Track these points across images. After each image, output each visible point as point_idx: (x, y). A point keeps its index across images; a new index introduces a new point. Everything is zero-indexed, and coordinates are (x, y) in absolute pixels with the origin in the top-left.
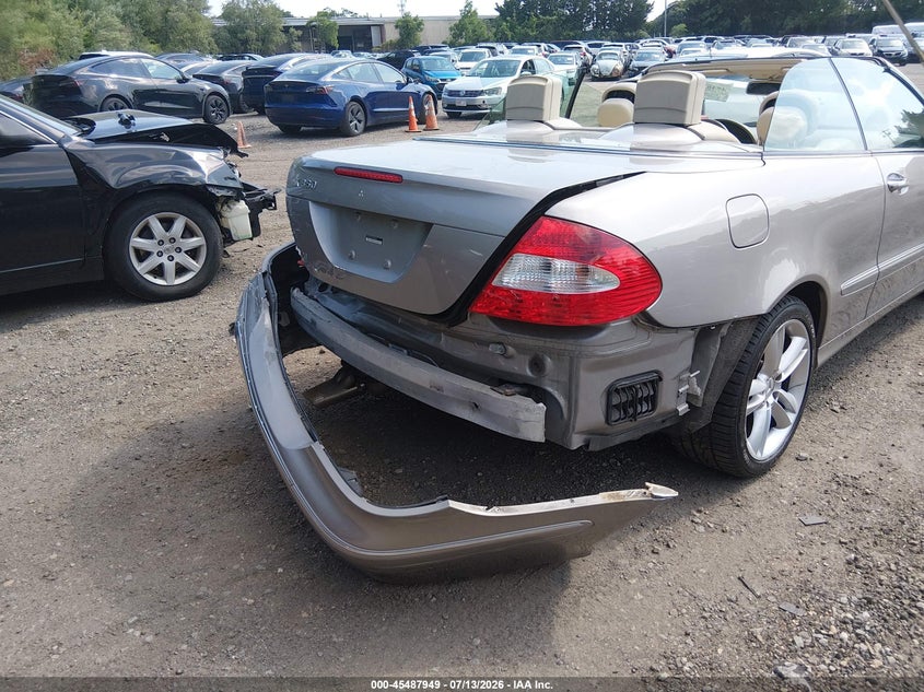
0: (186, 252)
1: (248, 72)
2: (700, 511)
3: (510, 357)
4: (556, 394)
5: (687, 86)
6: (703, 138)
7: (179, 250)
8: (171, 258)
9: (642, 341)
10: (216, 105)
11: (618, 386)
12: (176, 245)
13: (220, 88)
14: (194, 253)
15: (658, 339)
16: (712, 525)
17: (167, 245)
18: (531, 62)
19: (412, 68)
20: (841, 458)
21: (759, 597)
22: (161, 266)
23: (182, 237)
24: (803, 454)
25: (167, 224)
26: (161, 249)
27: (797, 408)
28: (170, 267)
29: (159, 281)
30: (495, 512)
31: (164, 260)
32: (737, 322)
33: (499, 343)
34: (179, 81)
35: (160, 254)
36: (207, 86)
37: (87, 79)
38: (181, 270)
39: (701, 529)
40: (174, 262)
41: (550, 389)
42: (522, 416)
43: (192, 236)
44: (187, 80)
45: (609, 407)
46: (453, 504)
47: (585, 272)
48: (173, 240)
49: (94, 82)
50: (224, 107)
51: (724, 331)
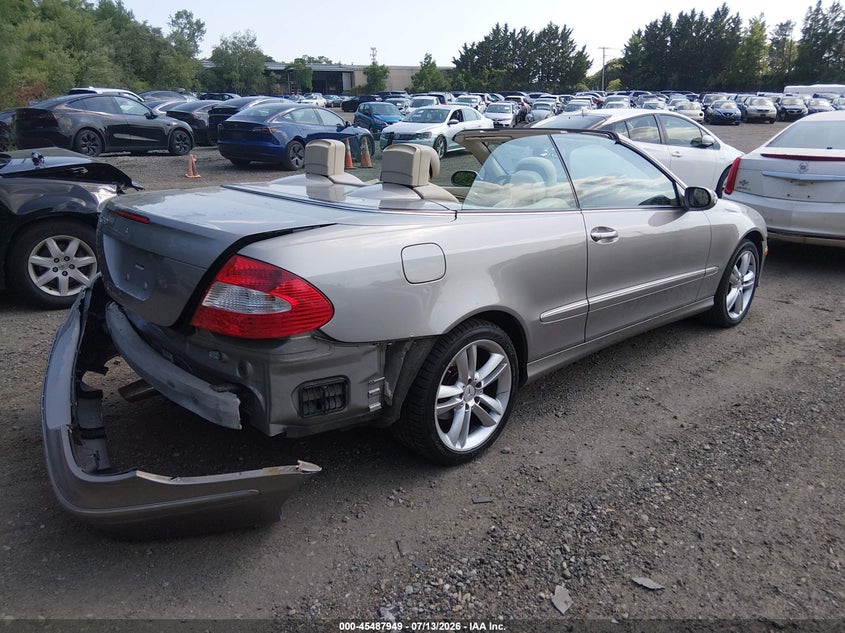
0: (79, 269)
1: (213, 111)
2: (398, 490)
3: (225, 362)
4: (256, 392)
5: (412, 156)
6: (422, 198)
7: (72, 267)
8: (65, 274)
9: (323, 352)
10: (181, 138)
11: (306, 386)
12: (70, 263)
13: (186, 125)
14: (86, 270)
15: (339, 351)
16: (401, 501)
17: (62, 263)
18: (460, 111)
19: (364, 112)
20: (537, 453)
21: (403, 556)
22: (56, 279)
23: (76, 256)
24: (507, 449)
25: (63, 244)
26: (56, 265)
27: (502, 412)
28: (64, 280)
29: (54, 293)
30: (179, 481)
31: (59, 274)
32: (419, 340)
33: (217, 350)
34: (148, 118)
35: (55, 270)
36: (175, 123)
37: (64, 114)
38: (73, 284)
39: (392, 503)
40: (67, 277)
41: (251, 388)
42: (222, 408)
43: (85, 256)
44: (155, 117)
45: (302, 404)
46: (140, 474)
47: (273, 298)
48: (67, 258)
49: (70, 116)
50: (188, 141)
51: (407, 346)
